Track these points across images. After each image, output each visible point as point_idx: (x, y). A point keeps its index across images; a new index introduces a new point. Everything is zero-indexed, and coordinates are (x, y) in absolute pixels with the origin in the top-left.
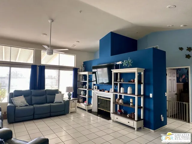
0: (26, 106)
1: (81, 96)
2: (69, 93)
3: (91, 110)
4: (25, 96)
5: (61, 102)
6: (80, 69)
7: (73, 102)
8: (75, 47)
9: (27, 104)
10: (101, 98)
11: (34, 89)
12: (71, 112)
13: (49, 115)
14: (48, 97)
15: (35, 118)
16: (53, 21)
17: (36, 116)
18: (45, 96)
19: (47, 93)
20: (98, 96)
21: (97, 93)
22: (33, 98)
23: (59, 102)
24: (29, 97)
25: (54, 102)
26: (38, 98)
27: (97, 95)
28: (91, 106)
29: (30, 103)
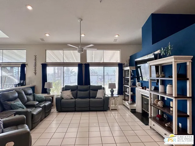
0: (72, 99)
1: (126, 93)
2: (112, 89)
3: (135, 110)
4: (72, 91)
5: (101, 98)
6: (126, 64)
7: (114, 99)
8: (118, 42)
9: (73, 97)
10: (145, 97)
11: (81, 85)
12: (112, 110)
13: (88, 109)
14: (92, 92)
15: (76, 110)
16: (82, 20)
17: (77, 109)
18: (88, 92)
19: (91, 89)
20: (142, 95)
21: (140, 91)
22: (79, 92)
23: (100, 98)
24: (75, 92)
25: (96, 98)
26: (82, 92)
27: (140, 93)
28: (135, 105)
29: (76, 96)
